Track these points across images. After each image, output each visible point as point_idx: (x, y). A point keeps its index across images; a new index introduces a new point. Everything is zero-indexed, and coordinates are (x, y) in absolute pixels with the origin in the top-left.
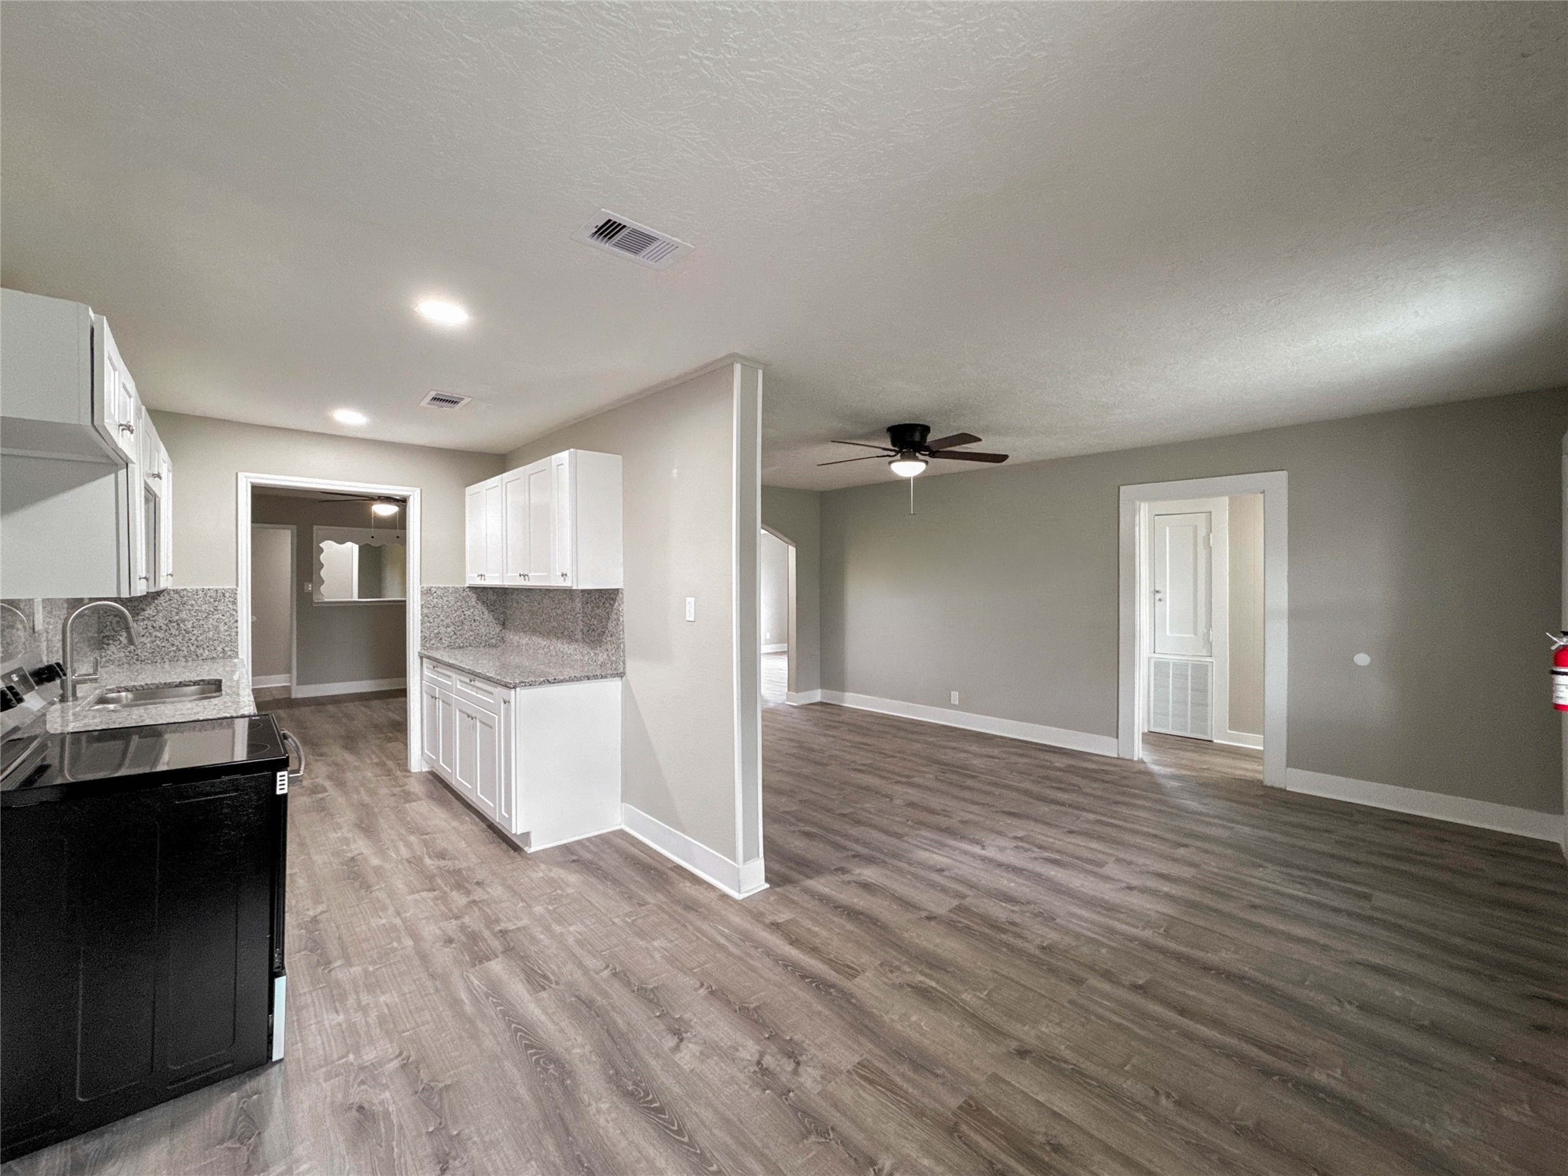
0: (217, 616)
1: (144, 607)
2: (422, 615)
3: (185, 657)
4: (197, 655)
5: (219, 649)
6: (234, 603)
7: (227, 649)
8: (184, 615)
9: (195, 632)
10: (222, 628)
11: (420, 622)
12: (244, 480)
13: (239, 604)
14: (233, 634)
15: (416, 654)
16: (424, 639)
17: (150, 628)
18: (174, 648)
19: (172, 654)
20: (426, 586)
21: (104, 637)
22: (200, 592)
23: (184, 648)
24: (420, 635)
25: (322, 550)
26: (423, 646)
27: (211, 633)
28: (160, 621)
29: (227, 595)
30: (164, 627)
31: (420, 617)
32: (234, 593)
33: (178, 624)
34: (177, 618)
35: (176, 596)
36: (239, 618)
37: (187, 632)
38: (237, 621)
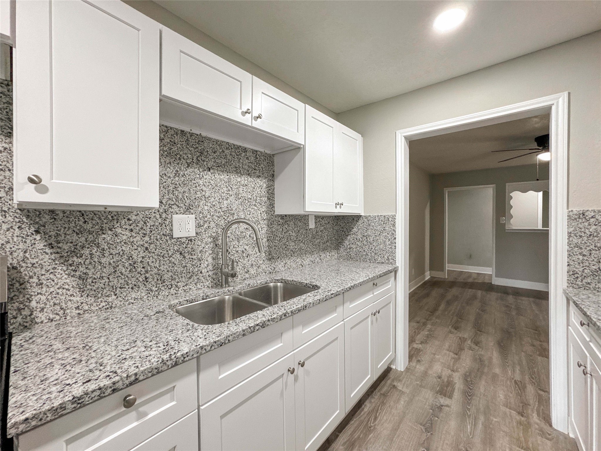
0: (384, 234)
1: (353, 226)
2: (569, 244)
3: (369, 259)
4: (375, 260)
5: (386, 257)
6: (394, 225)
7: (390, 258)
8: (369, 232)
9: (374, 244)
10: (388, 243)
11: (566, 254)
12: (400, 134)
13: (397, 225)
14: (393, 247)
15: (560, 292)
16: (573, 275)
17: (355, 239)
18: (365, 253)
19: (364, 256)
20: (576, 209)
21: (339, 243)
22: (377, 218)
23: (369, 254)
24: (566, 268)
25: (511, 198)
26: (571, 284)
27: (382, 245)
28: (359, 236)
29: (390, 219)
30: (361, 240)
31: (567, 247)
32: (394, 217)
33: (367, 238)
34: (366, 234)
35: (366, 220)
36: (397, 237)
37: (371, 244)
38: (395, 239)
